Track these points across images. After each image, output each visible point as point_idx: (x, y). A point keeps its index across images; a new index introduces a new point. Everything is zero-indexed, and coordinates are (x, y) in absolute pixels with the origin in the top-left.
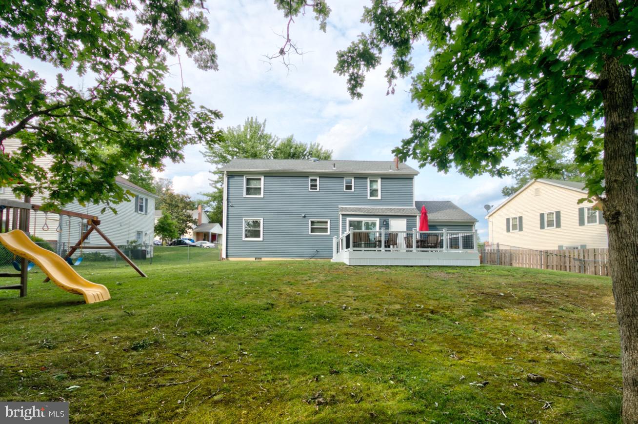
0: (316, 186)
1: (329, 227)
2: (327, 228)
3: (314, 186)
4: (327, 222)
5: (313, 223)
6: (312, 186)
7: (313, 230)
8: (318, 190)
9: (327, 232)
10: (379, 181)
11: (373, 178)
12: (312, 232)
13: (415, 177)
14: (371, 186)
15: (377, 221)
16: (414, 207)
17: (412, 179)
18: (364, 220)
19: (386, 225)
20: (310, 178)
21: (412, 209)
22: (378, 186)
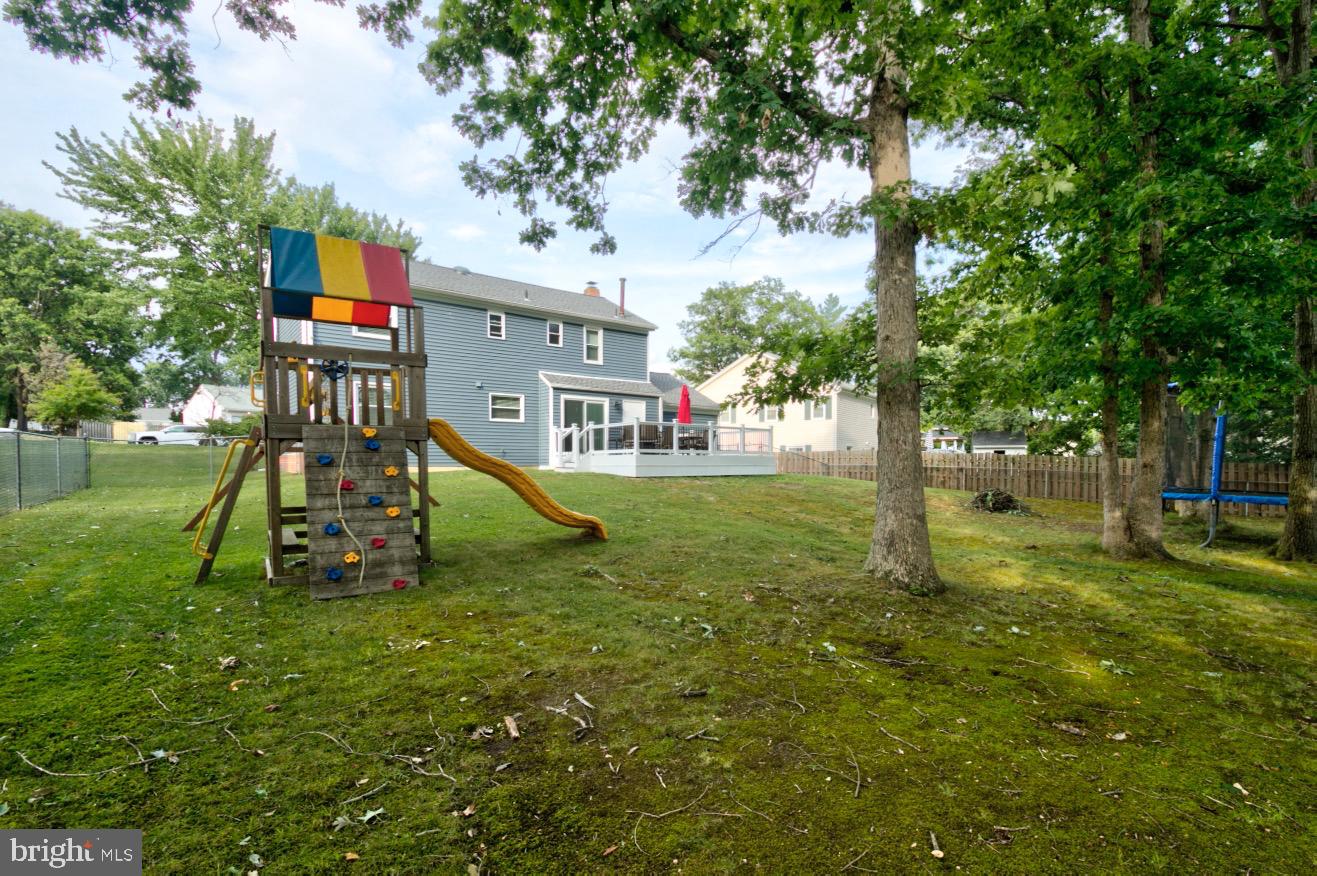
0: (498, 329)
1: (522, 406)
2: (518, 411)
3: (496, 329)
4: (517, 399)
5: (495, 399)
6: (492, 328)
7: (495, 413)
8: (503, 338)
9: (518, 417)
10: (601, 333)
11: (593, 325)
12: (493, 417)
13: (650, 333)
14: (588, 341)
15: (606, 402)
16: (648, 382)
17: (646, 335)
18: (587, 399)
19: (617, 409)
20: (489, 313)
21: (645, 385)
22: (599, 340)
